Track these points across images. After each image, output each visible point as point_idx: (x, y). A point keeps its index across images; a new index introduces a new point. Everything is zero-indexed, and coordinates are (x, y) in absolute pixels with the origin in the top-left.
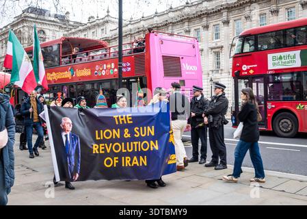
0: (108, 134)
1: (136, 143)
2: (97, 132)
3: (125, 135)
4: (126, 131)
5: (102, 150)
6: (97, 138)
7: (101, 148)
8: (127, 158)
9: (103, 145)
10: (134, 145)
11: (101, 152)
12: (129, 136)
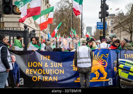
0: (35, 64)
1: (51, 70)
2: (29, 63)
3: (45, 66)
4: (46, 64)
5: (31, 72)
6: (29, 66)
7: (31, 71)
8: (45, 77)
9: (32, 70)
10: (50, 71)
11: (30, 73)
12: (47, 66)
